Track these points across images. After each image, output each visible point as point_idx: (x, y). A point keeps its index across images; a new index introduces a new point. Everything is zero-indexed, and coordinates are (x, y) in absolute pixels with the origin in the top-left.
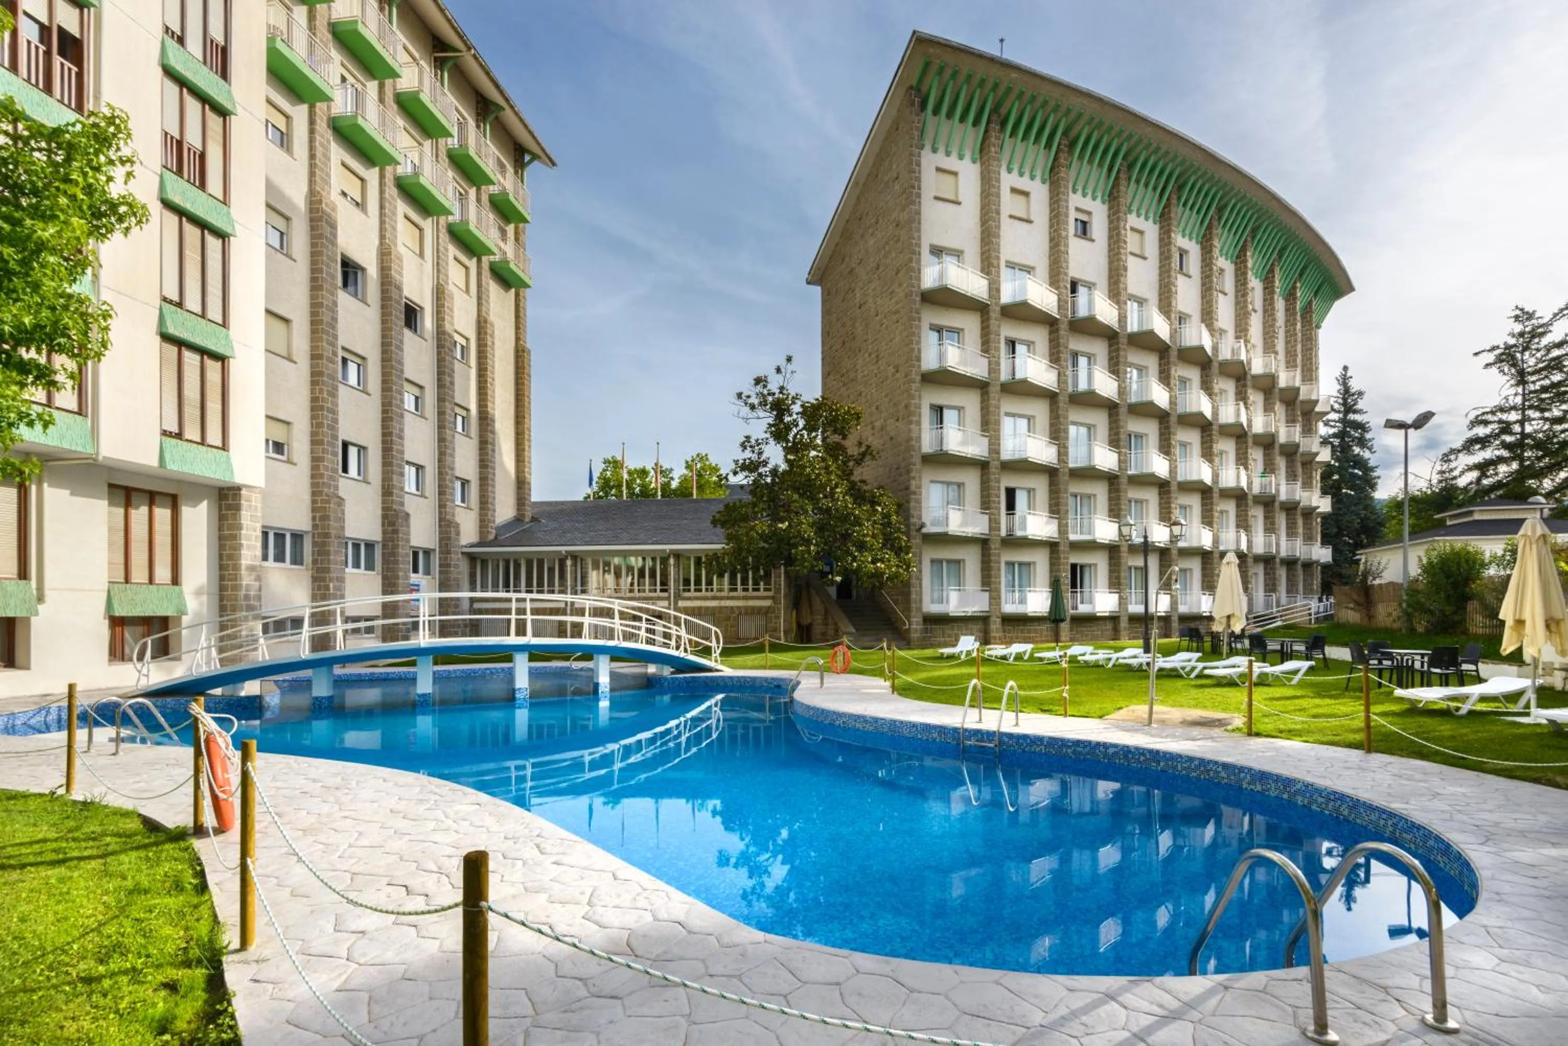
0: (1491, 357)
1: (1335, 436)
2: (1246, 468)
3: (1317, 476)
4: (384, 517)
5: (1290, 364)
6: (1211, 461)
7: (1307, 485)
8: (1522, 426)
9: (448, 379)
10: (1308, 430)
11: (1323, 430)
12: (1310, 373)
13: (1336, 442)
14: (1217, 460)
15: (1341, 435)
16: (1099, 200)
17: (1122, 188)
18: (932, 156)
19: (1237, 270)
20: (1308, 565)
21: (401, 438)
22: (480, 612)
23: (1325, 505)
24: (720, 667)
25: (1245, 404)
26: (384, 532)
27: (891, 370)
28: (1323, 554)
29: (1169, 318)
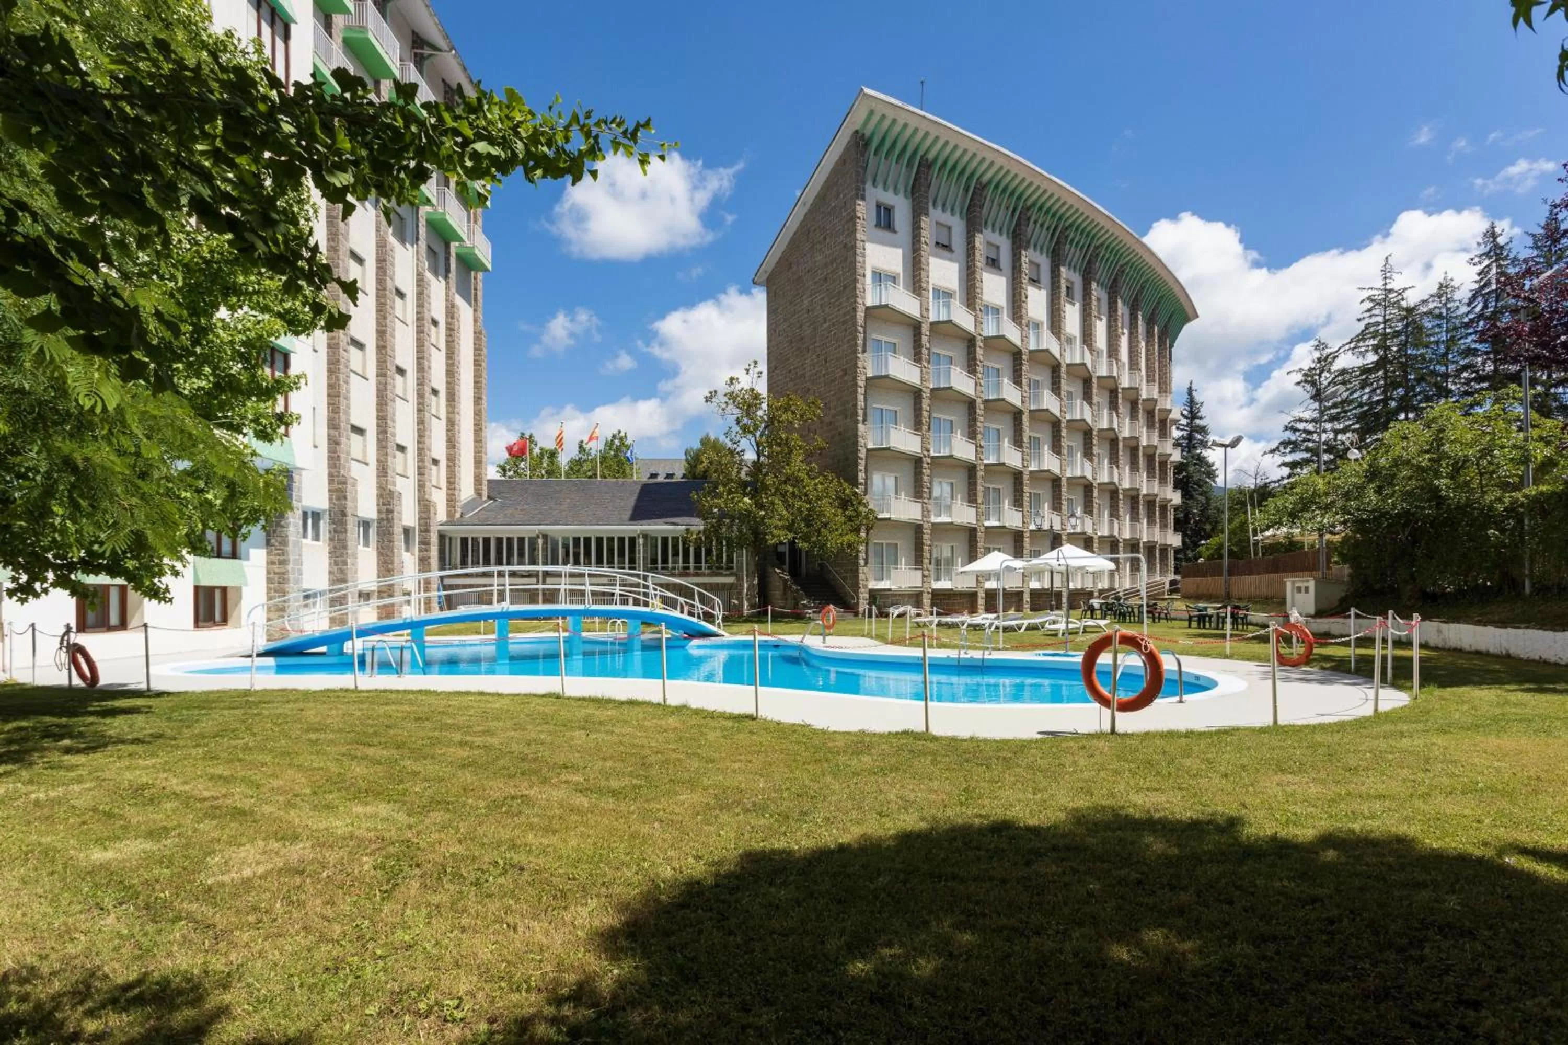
0: (1299, 377)
1: (1183, 437)
2: (1118, 467)
3: (1170, 473)
4: (380, 496)
5: (1150, 379)
6: (1091, 460)
7: (1163, 481)
8: (1319, 435)
9: (426, 363)
10: (1164, 434)
11: (1176, 434)
12: (1164, 388)
13: (1185, 443)
14: (1096, 459)
15: (1190, 438)
16: (1005, 236)
17: (1023, 227)
18: (874, 190)
19: (1110, 298)
20: (1164, 549)
21: (394, 421)
22: (451, 587)
23: (1176, 498)
24: (721, 632)
25: (1117, 413)
26: (379, 512)
27: (839, 373)
28: (1175, 540)
29: (1059, 339)
